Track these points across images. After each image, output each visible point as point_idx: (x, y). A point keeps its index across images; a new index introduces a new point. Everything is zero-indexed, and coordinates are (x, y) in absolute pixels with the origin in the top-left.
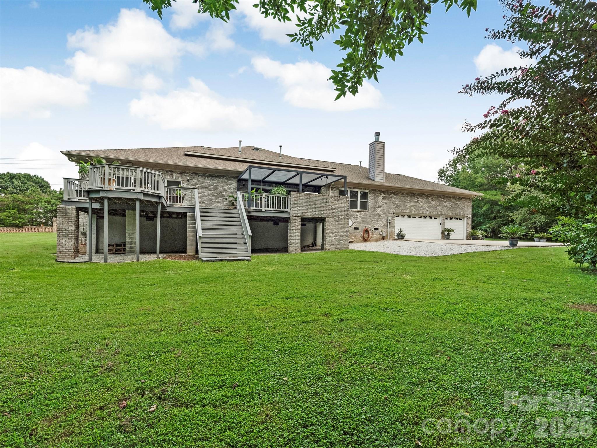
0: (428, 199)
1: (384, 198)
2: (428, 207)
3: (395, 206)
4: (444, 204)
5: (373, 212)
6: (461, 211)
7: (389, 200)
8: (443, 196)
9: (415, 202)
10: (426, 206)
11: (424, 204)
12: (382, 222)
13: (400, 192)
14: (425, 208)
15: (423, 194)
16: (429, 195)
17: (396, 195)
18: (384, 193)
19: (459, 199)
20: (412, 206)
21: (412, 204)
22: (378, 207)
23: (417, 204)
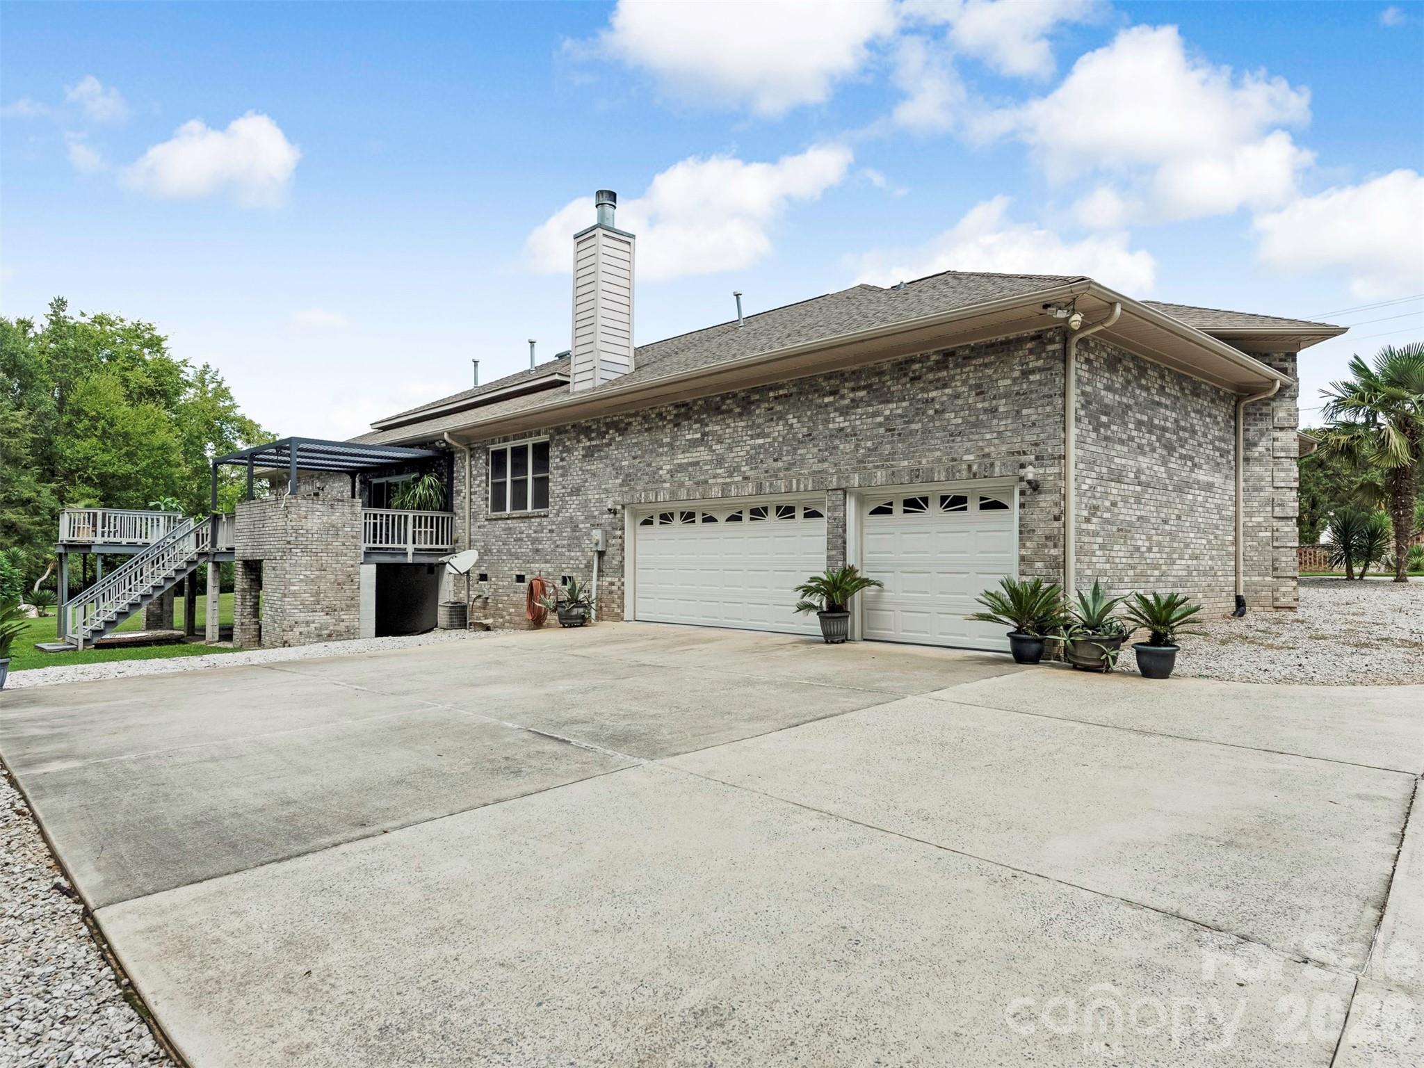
0: (750, 413)
1: (589, 454)
2: (752, 460)
3: (619, 481)
4: (840, 421)
5: (557, 515)
6: (959, 445)
7: (601, 458)
8: (828, 377)
9: (693, 444)
10: (740, 453)
11: (730, 449)
12: (583, 551)
13: (636, 414)
14: (737, 469)
15: (724, 398)
16: (755, 390)
17: (623, 430)
18: (587, 431)
19: (941, 365)
20: (681, 468)
21: (681, 459)
22: (570, 494)
23: (701, 454)
